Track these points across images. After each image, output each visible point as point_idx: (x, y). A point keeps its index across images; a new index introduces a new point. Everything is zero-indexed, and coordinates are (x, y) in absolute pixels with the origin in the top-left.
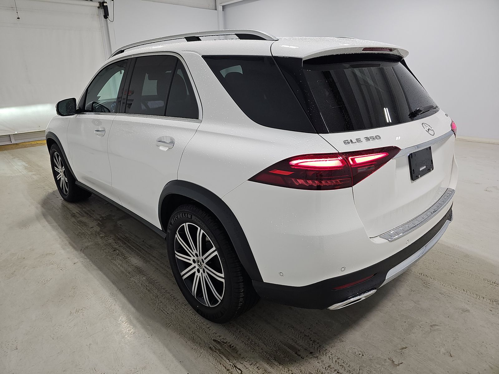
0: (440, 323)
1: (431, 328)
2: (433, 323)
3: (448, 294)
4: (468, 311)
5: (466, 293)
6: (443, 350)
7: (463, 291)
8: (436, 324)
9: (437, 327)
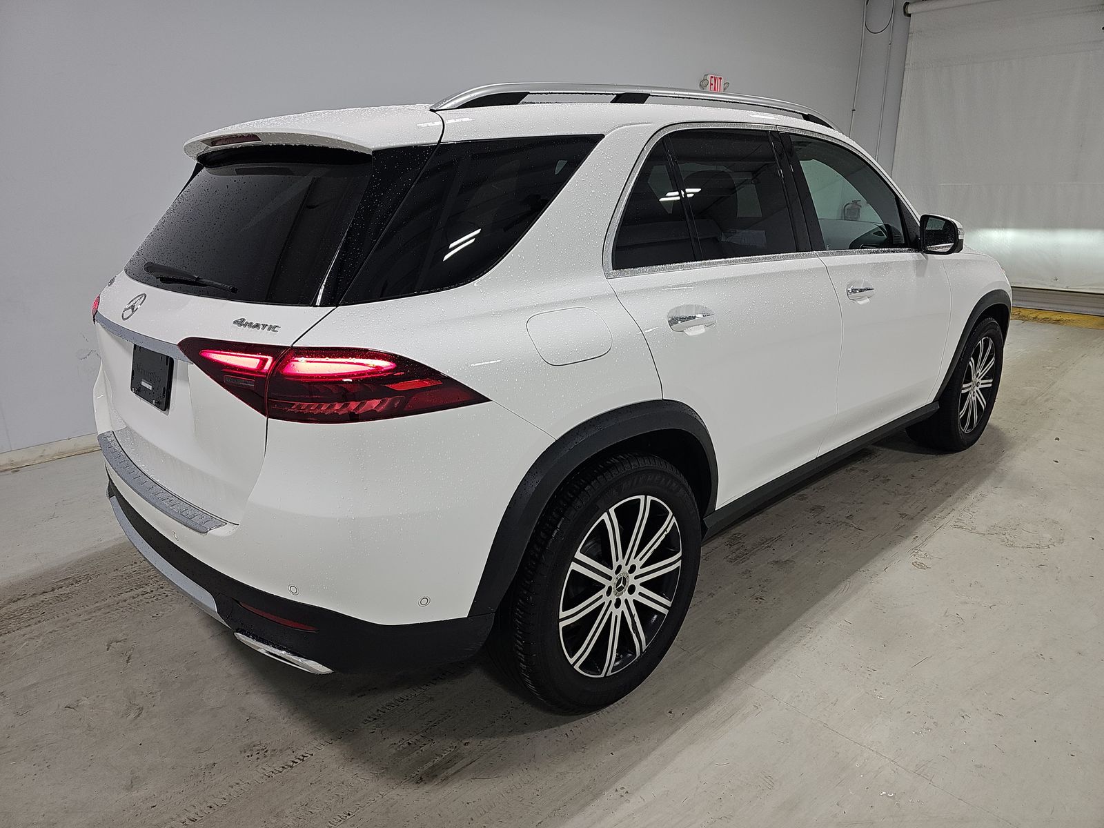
0: (136, 725)
1: (138, 707)
2: (144, 714)
3: (200, 778)
4: (129, 788)
5: (183, 819)
6: (86, 701)
7: (192, 816)
8: (139, 718)
9: (132, 716)
